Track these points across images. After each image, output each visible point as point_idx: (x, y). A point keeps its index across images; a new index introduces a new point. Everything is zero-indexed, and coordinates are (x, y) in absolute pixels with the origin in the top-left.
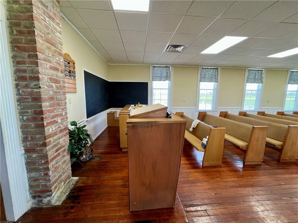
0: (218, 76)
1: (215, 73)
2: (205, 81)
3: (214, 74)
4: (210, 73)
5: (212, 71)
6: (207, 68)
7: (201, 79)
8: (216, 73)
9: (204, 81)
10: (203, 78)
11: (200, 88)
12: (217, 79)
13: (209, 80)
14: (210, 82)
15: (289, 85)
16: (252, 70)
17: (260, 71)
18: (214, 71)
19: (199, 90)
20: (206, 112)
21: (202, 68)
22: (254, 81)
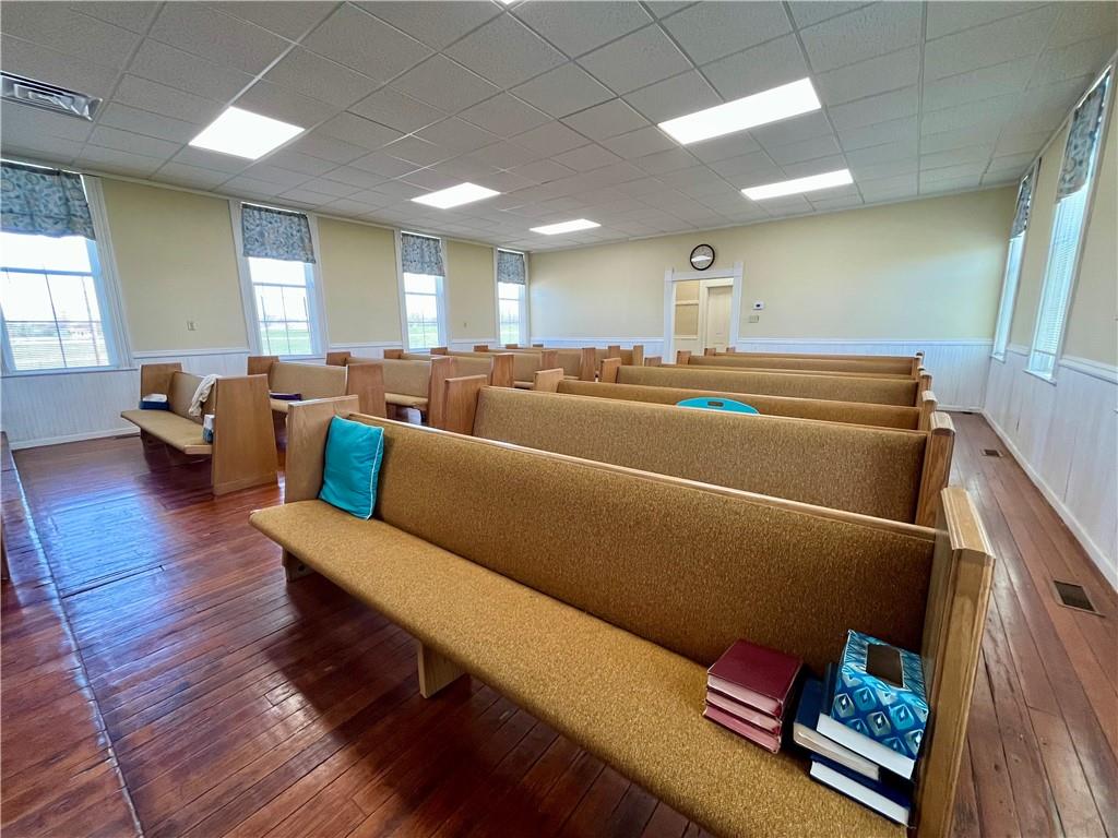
0: (310, 241)
1: (298, 231)
2: (266, 256)
3: (295, 233)
4: (282, 229)
5: (286, 221)
6: (267, 210)
7: (249, 246)
8: (304, 230)
10: (257, 244)
11: (254, 279)
12: (309, 253)
13: (281, 251)
14: (286, 259)
15: (500, 284)
16: (413, 236)
17: (432, 242)
18: (294, 223)
19: (250, 286)
20: (276, 358)
21: (245, 206)
22: (422, 268)
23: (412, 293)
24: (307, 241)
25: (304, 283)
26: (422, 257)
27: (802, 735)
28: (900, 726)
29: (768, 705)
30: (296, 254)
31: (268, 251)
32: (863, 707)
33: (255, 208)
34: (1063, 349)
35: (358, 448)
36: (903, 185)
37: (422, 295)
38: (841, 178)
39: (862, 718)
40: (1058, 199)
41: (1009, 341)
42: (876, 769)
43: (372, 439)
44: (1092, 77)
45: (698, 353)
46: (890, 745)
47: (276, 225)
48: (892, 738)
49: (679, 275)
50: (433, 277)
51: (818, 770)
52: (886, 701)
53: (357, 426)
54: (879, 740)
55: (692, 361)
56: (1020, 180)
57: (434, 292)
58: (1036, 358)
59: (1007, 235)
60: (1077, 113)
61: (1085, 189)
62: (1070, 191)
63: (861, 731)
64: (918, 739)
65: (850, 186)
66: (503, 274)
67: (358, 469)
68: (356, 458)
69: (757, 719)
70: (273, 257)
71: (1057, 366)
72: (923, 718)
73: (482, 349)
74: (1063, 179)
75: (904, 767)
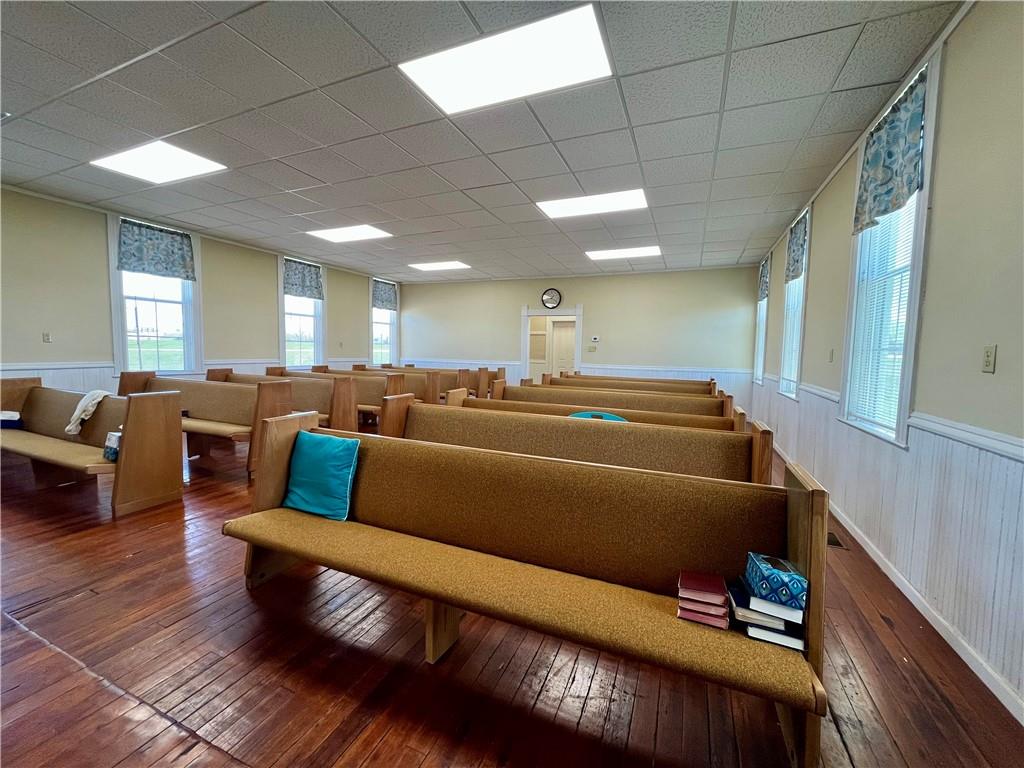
0: (192, 258)
1: (180, 249)
2: (143, 270)
3: (176, 250)
4: (162, 246)
5: (168, 239)
6: (148, 227)
7: (124, 260)
8: (186, 248)
9: (141, 269)
10: (133, 259)
11: (126, 293)
12: (190, 270)
13: (159, 267)
14: (164, 275)
15: (374, 309)
16: (295, 262)
17: (313, 269)
18: (176, 241)
19: (122, 299)
20: (153, 374)
21: (124, 221)
22: (303, 290)
23: (291, 314)
24: (188, 259)
25: (180, 300)
26: (304, 281)
27: (741, 614)
28: (795, 592)
29: (718, 599)
30: (176, 271)
31: (146, 265)
32: (775, 587)
33: (135, 224)
34: (801, 378)
35: (335, 457)
36: (693, 259)
37: (301, 315)
38: (654, 251)
39: (774, 594)
40: (787, 281)
41: (764, 372)
42: (783, 623)
43: (349, 449)
44: (799, 211)
45: (556, 375)
46: (791, 606)
47: (157, 242)
48: (790, 602)
49: (532, 312)
50: (312, 300)
51: (752, 632)
52: (786, 579)
53: (330, 439)
54: (783, 604)
55: (553, 382)
56: (759, 263)
57: (312, 314)
58: (783, 384)
59: (756, 299)
60: (791, 230)
61: (802, 277)
62: (793, 278)
63: (775, 602)
64: (804, 598)
65: (659, 256)
66: (378, 301)
67: (334, 476)
68: (334, 466)
69: (713, 611)
70: (151, 273)
71: (798, 391)
72: (806, 586)
73: (360, 368)
74: (788, 269)
75: (797, 617)
